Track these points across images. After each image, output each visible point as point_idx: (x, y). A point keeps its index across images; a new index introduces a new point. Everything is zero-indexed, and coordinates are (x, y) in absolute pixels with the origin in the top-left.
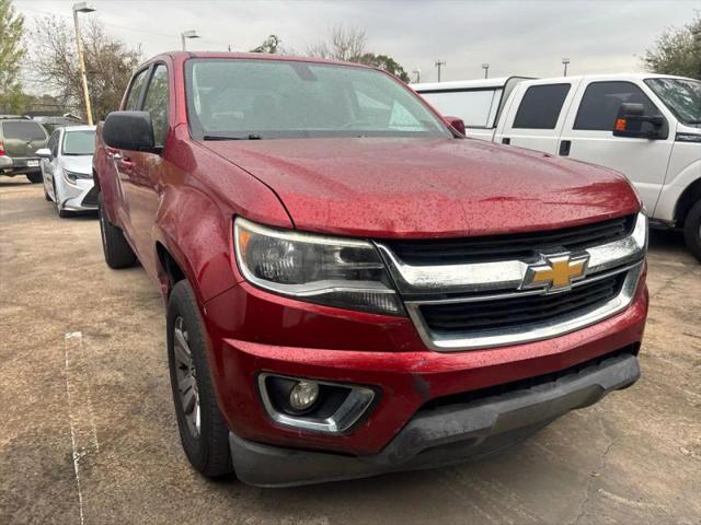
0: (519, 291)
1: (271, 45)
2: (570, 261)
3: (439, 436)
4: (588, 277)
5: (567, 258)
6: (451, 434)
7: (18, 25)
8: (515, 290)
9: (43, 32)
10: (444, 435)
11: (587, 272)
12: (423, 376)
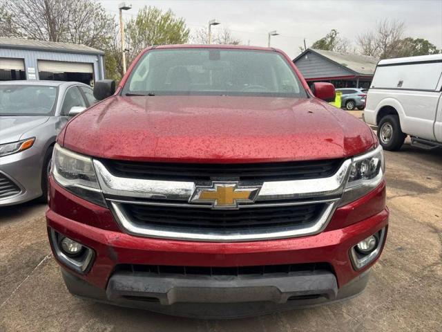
0: (189, 204)
1: (331, 37)
2: (236, 187)
3: (126, 289)
4: (257, 202)
5: (234, 185)
6: (135, 290)
7: (186, 34)
8: (186, 202)
9: (200, 37)
10: (130, 289)
11: (256, 198)
12: (114, 247)
